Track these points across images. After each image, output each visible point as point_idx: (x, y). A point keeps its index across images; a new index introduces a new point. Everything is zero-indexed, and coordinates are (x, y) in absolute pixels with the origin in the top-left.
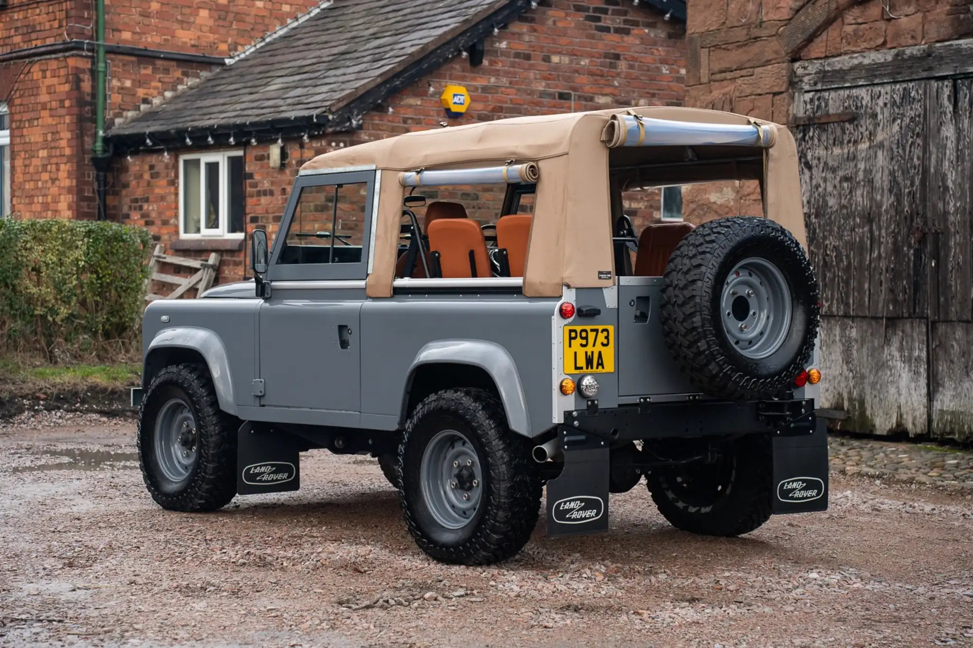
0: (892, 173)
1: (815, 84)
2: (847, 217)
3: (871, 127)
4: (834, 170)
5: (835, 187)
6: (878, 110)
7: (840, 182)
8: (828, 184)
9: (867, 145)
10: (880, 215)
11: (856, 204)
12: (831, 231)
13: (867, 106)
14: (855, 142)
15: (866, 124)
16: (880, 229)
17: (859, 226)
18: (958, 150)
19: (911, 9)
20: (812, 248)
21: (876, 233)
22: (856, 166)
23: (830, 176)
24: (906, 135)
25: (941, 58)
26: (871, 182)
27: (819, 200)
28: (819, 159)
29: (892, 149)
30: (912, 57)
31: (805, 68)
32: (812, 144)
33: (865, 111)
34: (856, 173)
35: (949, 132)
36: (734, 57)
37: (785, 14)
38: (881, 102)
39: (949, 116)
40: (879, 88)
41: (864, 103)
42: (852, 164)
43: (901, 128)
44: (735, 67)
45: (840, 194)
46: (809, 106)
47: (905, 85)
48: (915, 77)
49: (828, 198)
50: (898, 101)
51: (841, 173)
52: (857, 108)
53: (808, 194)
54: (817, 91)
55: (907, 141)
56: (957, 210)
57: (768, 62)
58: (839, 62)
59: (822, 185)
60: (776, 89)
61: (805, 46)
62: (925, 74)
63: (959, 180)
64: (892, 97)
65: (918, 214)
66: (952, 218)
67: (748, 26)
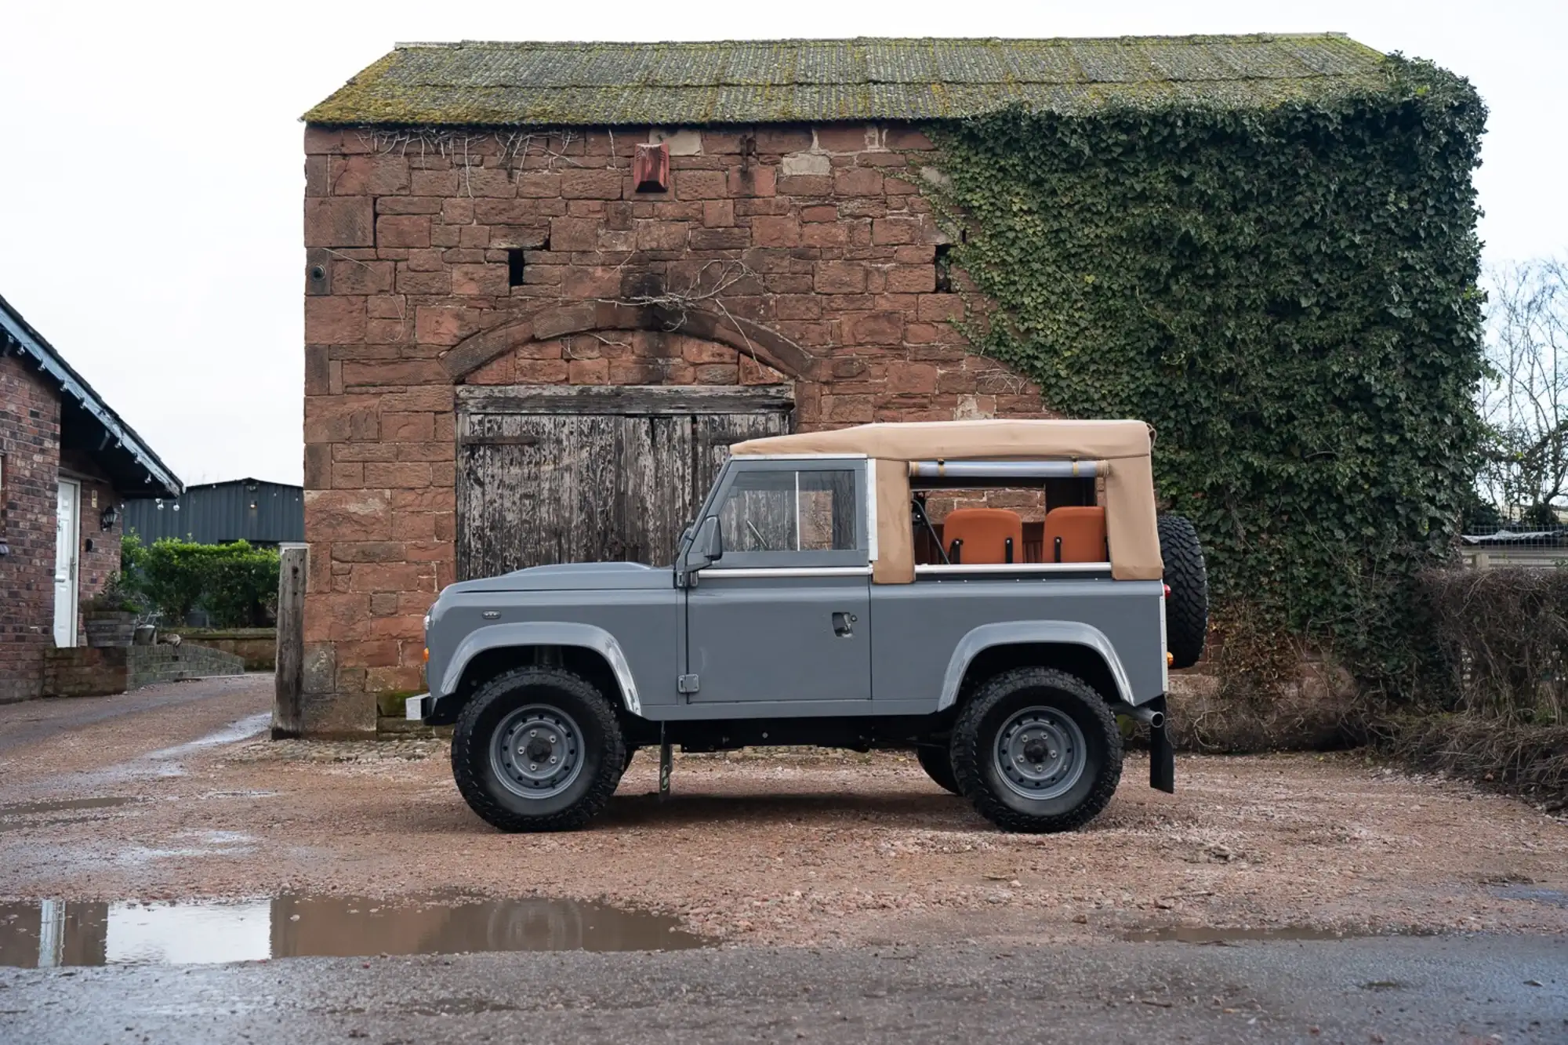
0: (583, 494)
1: (484, 407)
2: (530, 531)
3: (555, 452)
4: (512, 488)
5: (514, 503)
6: (564, 437)
7: (521, 499)
8: (505, 500)
9: (552, 467)
10: (569, 531)
11: (541, 520)
12: (510, 545)
13: (550, 433)
14: (537, 464)
15: (548, 450)
16: (569, 542)
17: (545, 540)
18: (656, 477)
19: (596, 354)
20: (487, 559)
21: (565, 546)
22: (539, 485)
23: (506, 493)
24: (596, 461)
25: (630, 399)
26: (558, 500)
27: (494, 515)
28: (493, 477)
29: (581, 472)
30: (599, 395)
31: (470, 392)
32: (484, 462)
33: (549, 438)
34: (540, 492)
35: (647, 461)
36: (380, 372)
37: (448, 340)
38: (566, 430)
39: (647, 448)
40: (563, 418)
41: (546, 430)
42: (534, 484)
43: (590, 454)
44: (379, 382)
45: (521, 511)
46: (477, 427)
47: (593, 418)
48: (602, 411)
49: (506, 513)
50: (586, 431)
51: (520, 491)
52: (537, 433)
53: (481, 508)
54: (486, 414)
55: (598, 466)
56: (656, 529)
57: (427, 382)
58: (513, 390)
59: (499, 501)
60: (440, 408)
61: (472, 372)
62: (614, 411)
63: (659, 503)
64: (579, 427)
65: (612, 530)
66: (651, 535)
67: (399, 346)
